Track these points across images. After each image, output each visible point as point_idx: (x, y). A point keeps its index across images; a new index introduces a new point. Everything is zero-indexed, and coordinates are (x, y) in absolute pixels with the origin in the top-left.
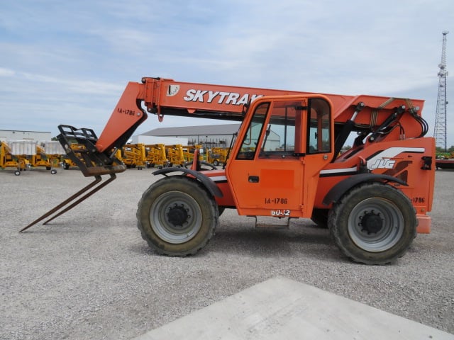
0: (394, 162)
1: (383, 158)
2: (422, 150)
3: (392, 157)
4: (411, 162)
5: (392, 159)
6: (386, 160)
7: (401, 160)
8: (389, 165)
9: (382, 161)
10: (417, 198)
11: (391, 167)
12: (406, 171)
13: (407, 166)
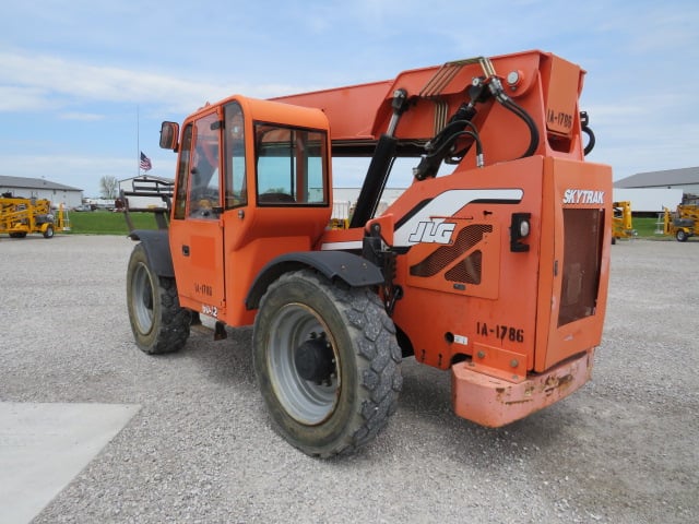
0: (451, 227)
1: (432, 218)
2: (516, 194)
3: (450, 214)
4: (489, 228)
5: (448, 220)
6: (437, 221)
7: (467, 223)
8: (443, 236)
9: (430, 226)
10: (504, 328)
11: (445, 240)
12: (478, 253)
13: (480, 238)
